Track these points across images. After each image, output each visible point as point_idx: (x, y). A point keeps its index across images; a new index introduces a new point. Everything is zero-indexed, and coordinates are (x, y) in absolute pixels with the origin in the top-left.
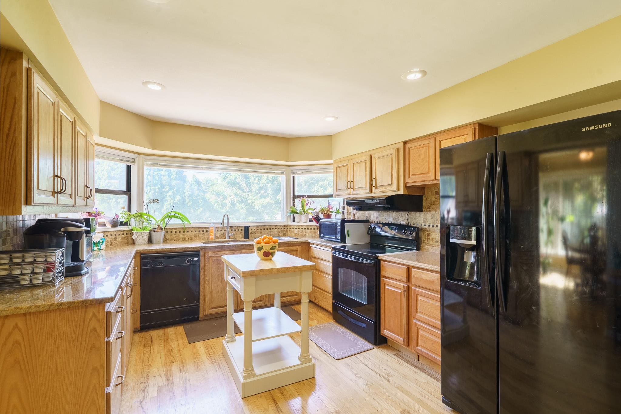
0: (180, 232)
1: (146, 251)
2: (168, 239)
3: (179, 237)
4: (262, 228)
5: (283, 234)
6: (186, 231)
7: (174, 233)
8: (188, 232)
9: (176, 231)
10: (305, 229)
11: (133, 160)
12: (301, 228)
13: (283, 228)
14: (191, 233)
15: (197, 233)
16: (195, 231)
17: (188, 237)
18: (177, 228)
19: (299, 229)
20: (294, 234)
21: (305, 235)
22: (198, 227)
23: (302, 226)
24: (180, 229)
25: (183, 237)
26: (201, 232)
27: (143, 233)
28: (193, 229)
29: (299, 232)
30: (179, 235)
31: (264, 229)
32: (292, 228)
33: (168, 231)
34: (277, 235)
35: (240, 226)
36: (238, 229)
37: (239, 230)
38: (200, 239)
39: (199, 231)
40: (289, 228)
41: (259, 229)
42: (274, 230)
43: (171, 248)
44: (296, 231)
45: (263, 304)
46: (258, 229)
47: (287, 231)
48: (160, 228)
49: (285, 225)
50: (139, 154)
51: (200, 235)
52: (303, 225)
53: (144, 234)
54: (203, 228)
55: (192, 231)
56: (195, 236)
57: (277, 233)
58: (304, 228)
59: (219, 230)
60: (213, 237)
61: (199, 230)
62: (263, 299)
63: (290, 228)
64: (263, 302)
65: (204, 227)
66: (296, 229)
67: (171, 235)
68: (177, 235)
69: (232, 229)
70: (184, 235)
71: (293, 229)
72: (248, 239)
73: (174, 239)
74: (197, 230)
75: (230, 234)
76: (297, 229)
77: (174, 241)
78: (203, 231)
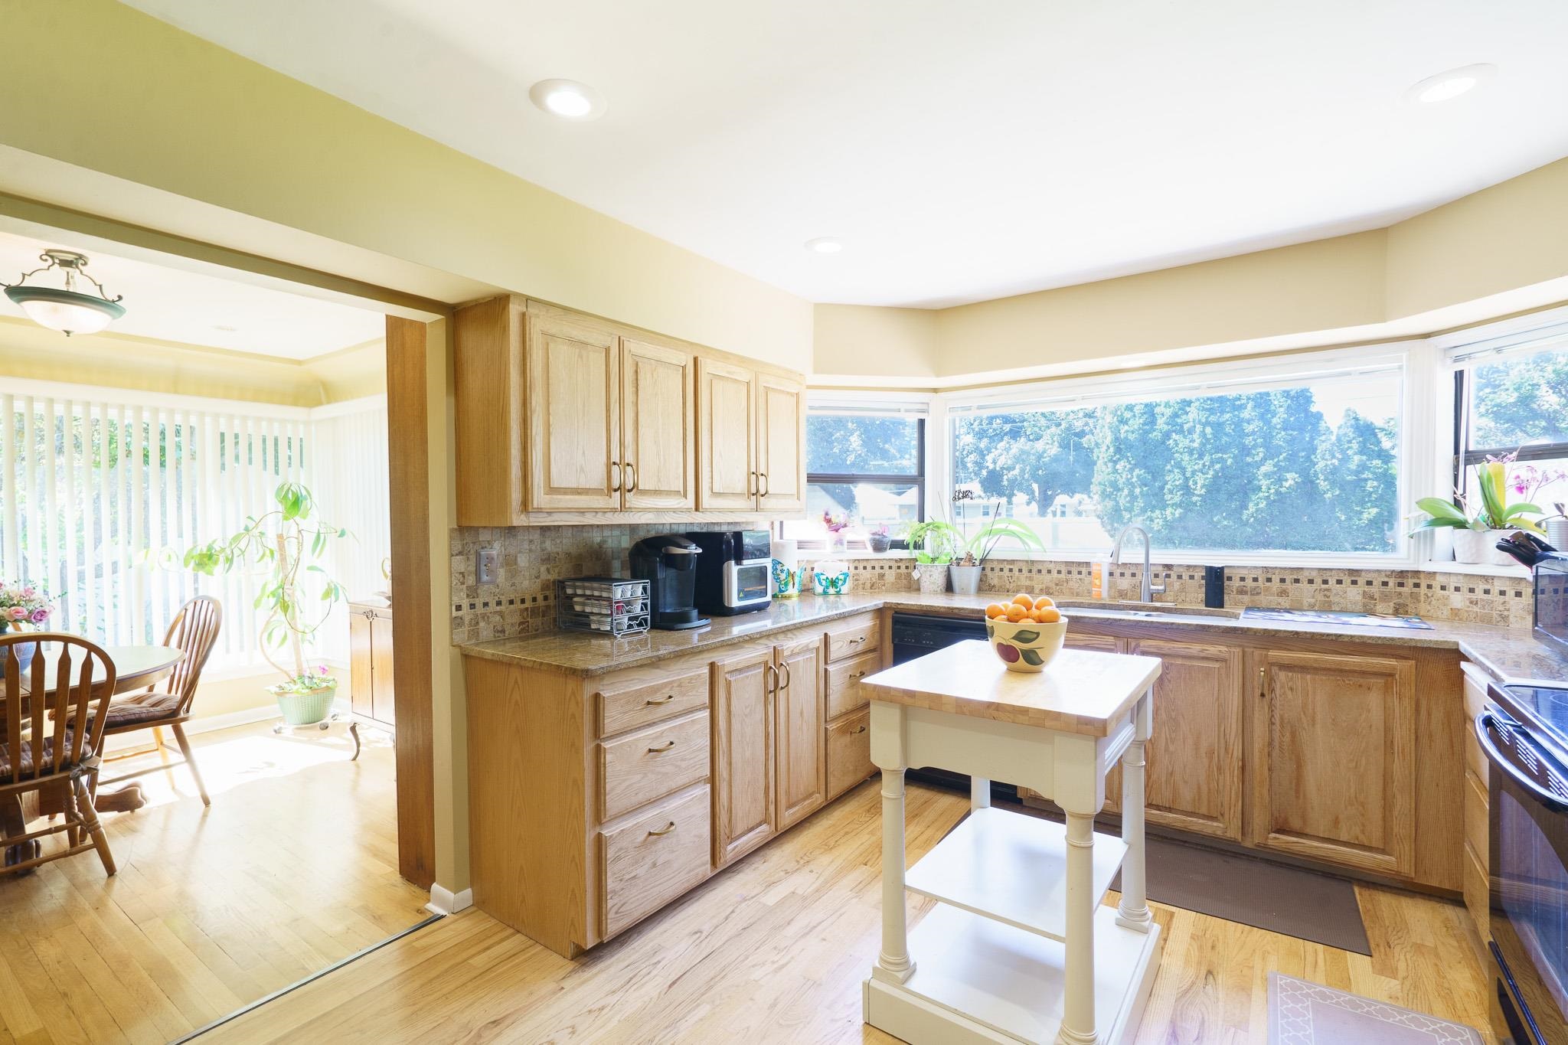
0: (1020, 571)
1: (902, 607)
2: (994, 586)
3: (1019, 584)
4: (1289, 578)
5: (1392, 604)
6: (1034, 570)
7: (1006, 572)
8: (1040, 571)
9: (1011, 567)
10: (1502, 593)
11: (924, 407)
12: (1480, 587)
13: (1391, 584)
14: (1048, 576)
15: (1063, 576)
16: (1059, 572)
17: (1040, 586)
18: (1013, 562)
19: (1472, 590)
20: (1446, 612)
21: (1505, 618)
22: (1066, 562)
23: (1485, 578)
24: (1021, 564)
25: (1028, 583)
26: (1075, 575)
27: (932, 566)
28: (1051, 567)
29: (1471, 602)
30: (1018, 578)
31: (1297, 581)
32: (1436, 585)
33: (994, 566)
34: (1360, 607)
35: (1195, 566)
36: (1192, 574)
37: (1196, 578)
38: (1073, 593)
39: (1069, 572)
40: (1423, 586)
41: (1276, 579)
42: (1343, 586)
44: (1458, 600)
45: (1219, 833)
46: (1269, 580)
47: (1415, 597)
48: (970, 559)
49: (1402, 572)
50: (935, 390)
51: (1071, 583)
52: (1493, 578)
53: (933, 570)
54: (1079, 564)
55: (1049, 572)
56: (1057, 585)
57: (1359, 598)
58: (1495, 590)
59: (1128, 573)
60: (1102, 589)
61: (1070, 569)
62: (1222, 815)
63: (1429, 587)
64: (1221, 825)
65: (1083, 563)
66: (1457, 589)
67: (1000, 578)
68: (1014, 578)
69: (1169, 572)
70: (1031, 579)
71: (1443, 588)
72: (1223, 607)
73: (1008, 587)
74: (1064, 570)
75: (1152, 587)
76: (1465, 590)
77: (1008, 591)
78: (1080, 573)
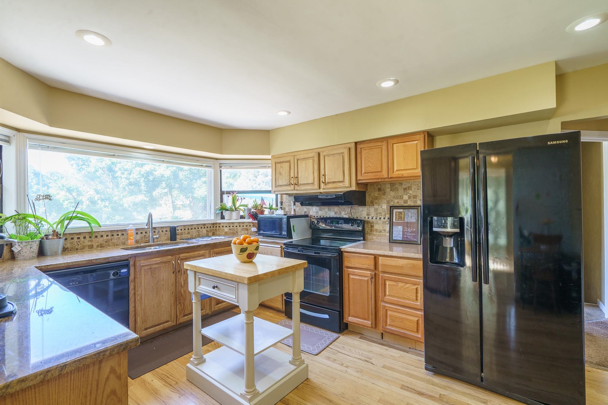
0: (85, 238)
1: (51, 267)
2: (67, 248)
3: (84, 244)
4: (190, 228)
5: (212, 233)
6: (94, 236)
7: (76, 240)
8: (96, 237)
9: (79, 236)
10: (236, 226)
11: (7, 139)
12: (231, 225)
13: (211, 227)
14: (102, 239)
15: (109, 237)
16: (107, 236)
17: (97, 244)
18: (80, 233)
19: (230, 226)
20: (224, 233)
21: (237, 232)
22: (111, 231)
23: (233, 223)
24: (85, 234)
25: (90, 243)
26: (115, 236)
27: (32, 242)
28: (103, 233)
29: (230, 230)
30: (83, 242)
31: (192, 229)
32: (221, 226)
33: (67, 237)
34: (206, 235)
35: (164, 227)
36: (162, 230)
37: (164, 231)
38: (114, 245)
39: (113, 235)
40: (218, 227)
41: (187, 229)
42: (202, 229)
43: (88, 260)
44: (226, 230)
46: (185, 229)
47: (216, 230)
48: (56, 234)
49: (214, 223)
50: (18, 130)
51: (113, 241)
52: (234, 223)
54: (117, 231)
55: (102, 236)
56: (106, 242)
57: (206, 232)
58: (235, 226)
59: (139, 232)
60: (131, 241)
61: (112, 233)
63: (219, 227)
65: (120, 230)
66: (226, 227)
67: (71, 243)
68: (81, 242)
69: (155, 230)
70: (91, 241)
71: (223, 227)
72: (176, 240)
73: (76, 247)
74: (110, 234)
75: (154, 237)
76: (228, 227)
77: (77, 249)
78: (118, 235)
